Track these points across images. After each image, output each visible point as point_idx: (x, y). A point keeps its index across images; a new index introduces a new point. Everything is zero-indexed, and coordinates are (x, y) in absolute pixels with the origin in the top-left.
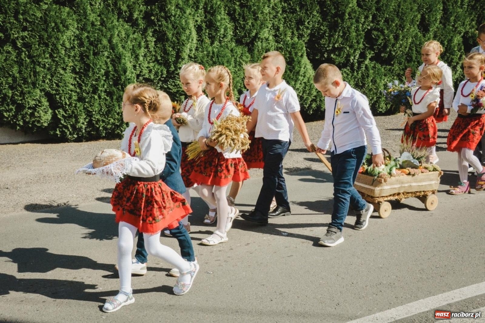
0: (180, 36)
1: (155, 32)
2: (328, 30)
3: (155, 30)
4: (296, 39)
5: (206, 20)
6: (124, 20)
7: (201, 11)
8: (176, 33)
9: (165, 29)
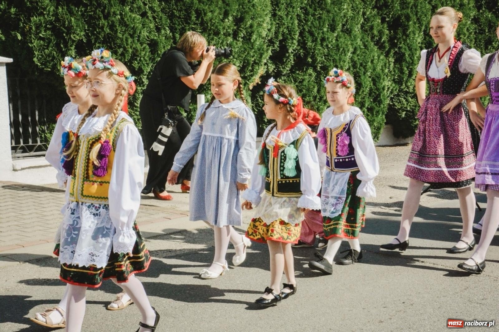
0: (413, 57)
1: (395, 53)
3: (396, 52)
5: (425, 41)
6: (374, 44)
7: (422, 33)
8: (411, 54)
9: (403, 51)
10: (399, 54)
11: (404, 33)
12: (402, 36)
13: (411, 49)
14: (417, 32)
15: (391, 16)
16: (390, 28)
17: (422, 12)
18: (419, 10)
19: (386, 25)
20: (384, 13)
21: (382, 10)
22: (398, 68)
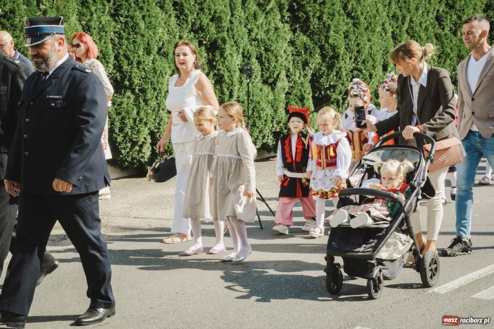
2: (326, 70)
3: (215, 74)
4: (302, 78)
5: (244, 63)
7: (240, 55)
8: (230, 75)
9: (222, 72)
10: (218, 75)
11: (222, 55)
12: (220, 58)
13: (230, 71)
14: (235, 55)
15: (207, 39)
16: (208, 50)
17: (239, 35)
18: (235, 34)
19: (203, 48)
20: (201, 36)
21: (198, 34)
22: (219, 89)
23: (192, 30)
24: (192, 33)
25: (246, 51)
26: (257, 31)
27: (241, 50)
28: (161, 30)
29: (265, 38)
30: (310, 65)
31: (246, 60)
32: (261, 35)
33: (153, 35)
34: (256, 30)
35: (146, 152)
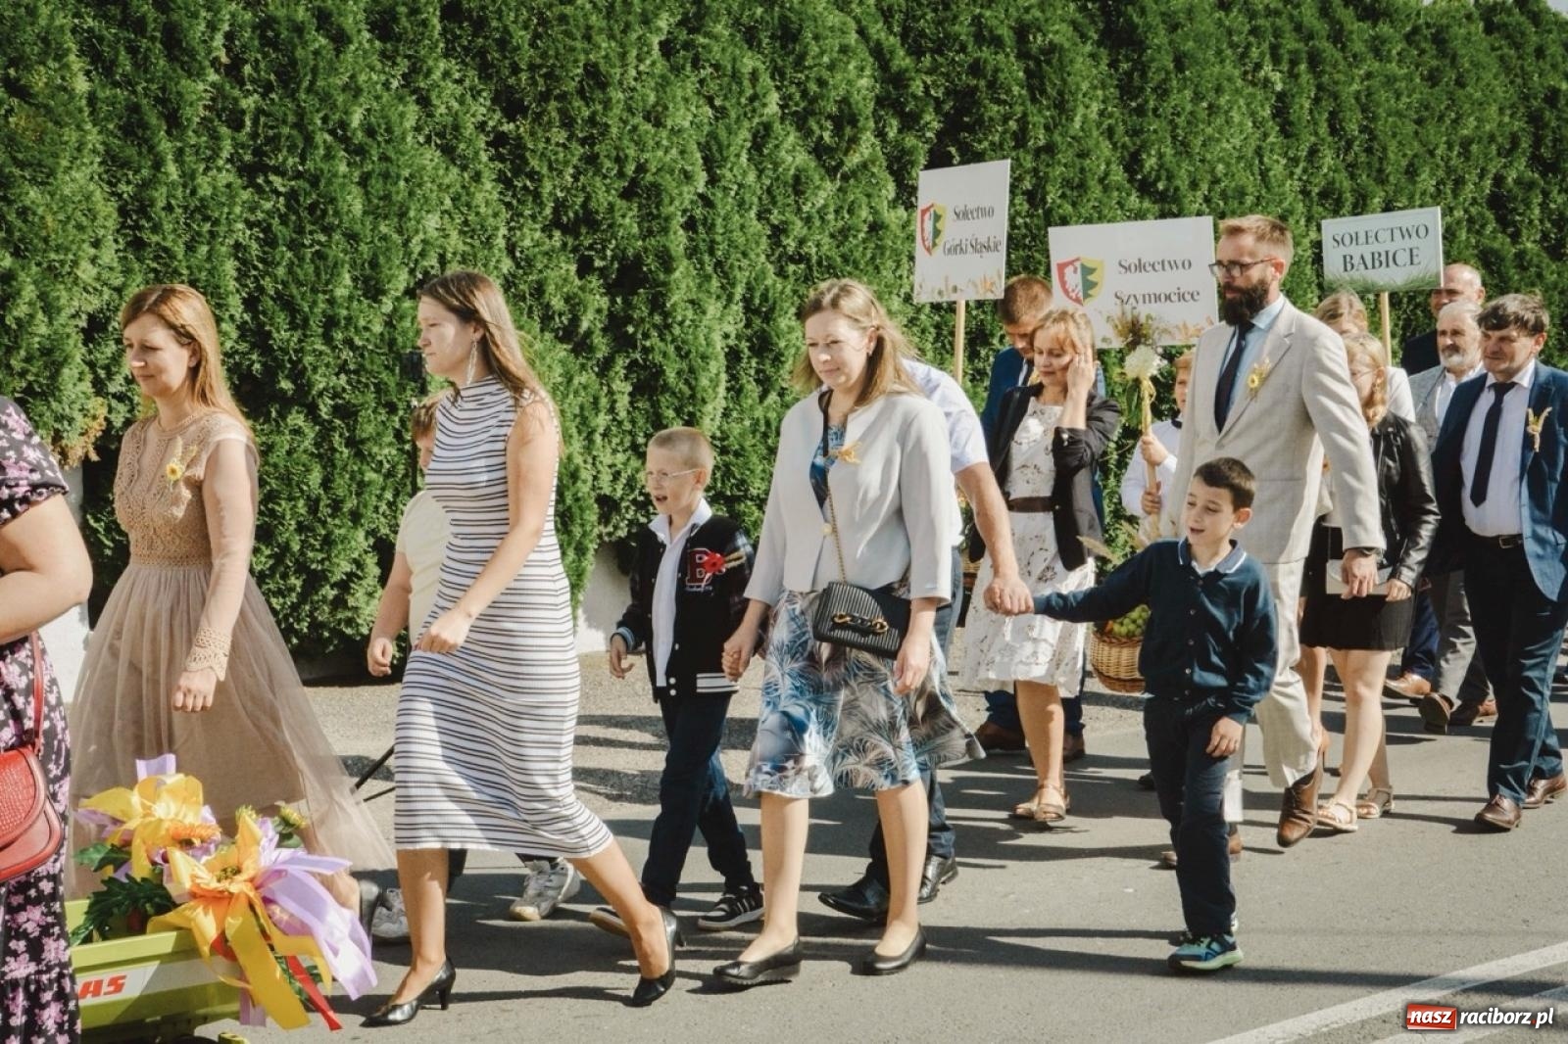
0: (696, 379)
1: (632, 366)
3: (634, 362)
5: (749, 332)
6: (556, 337)
7: (737, 308)
8: (686, 369)
9: (659, 358)
10: (645, 367)
11: (657, 304)
12: (651, 314)
13: (688, 353)
14: (713, 308)
15: (609, 253)
16: (610, 290)
17: (731, 243)
18: (719, 238)
19: (595, 282)
20: (587, 243)
21: (577, 236)
22: (647, 412)
23: (556, 223)
24: (557, 234)
25: (758, 294)
26: (805, 231)
27: (739, 291)
28: (432, 222)
29: (834, 254)
30: (995, 341)
31: (757, 322)
32: (818, 245)
33: (395, 236)
34: (798, 228)
35: (361, 604)
